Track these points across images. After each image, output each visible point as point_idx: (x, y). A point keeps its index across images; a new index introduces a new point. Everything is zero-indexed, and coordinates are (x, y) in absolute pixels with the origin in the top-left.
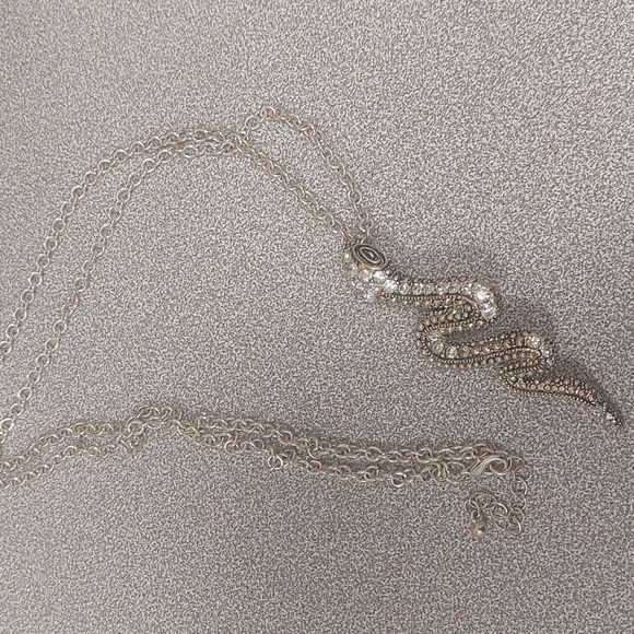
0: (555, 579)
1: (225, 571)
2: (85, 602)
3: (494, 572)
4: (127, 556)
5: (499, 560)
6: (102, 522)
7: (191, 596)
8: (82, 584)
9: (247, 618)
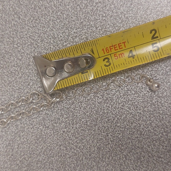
1: (84, 5)
2: (29, 85)
4: (32, 44)
6: (8, 40)
7: (76, 33)
8: (20, 78)
9: (111, 16)
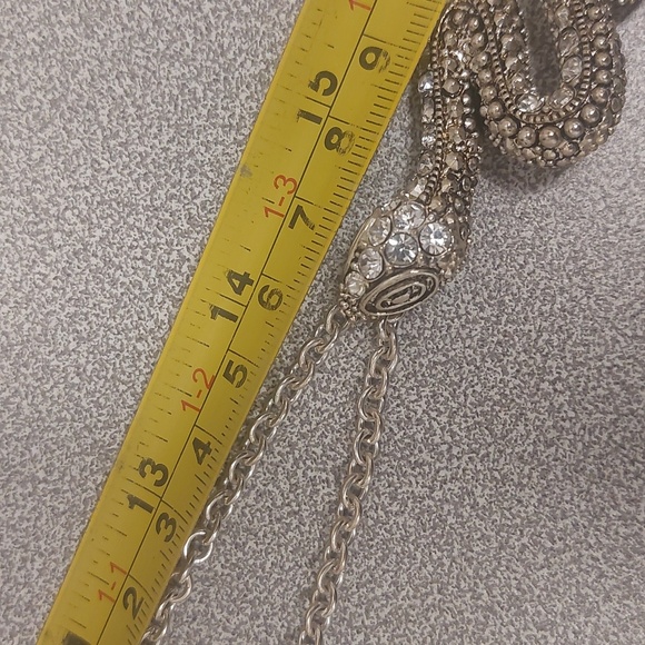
0: (146, 208)
3: (42, 253)
5: (41, 226)
